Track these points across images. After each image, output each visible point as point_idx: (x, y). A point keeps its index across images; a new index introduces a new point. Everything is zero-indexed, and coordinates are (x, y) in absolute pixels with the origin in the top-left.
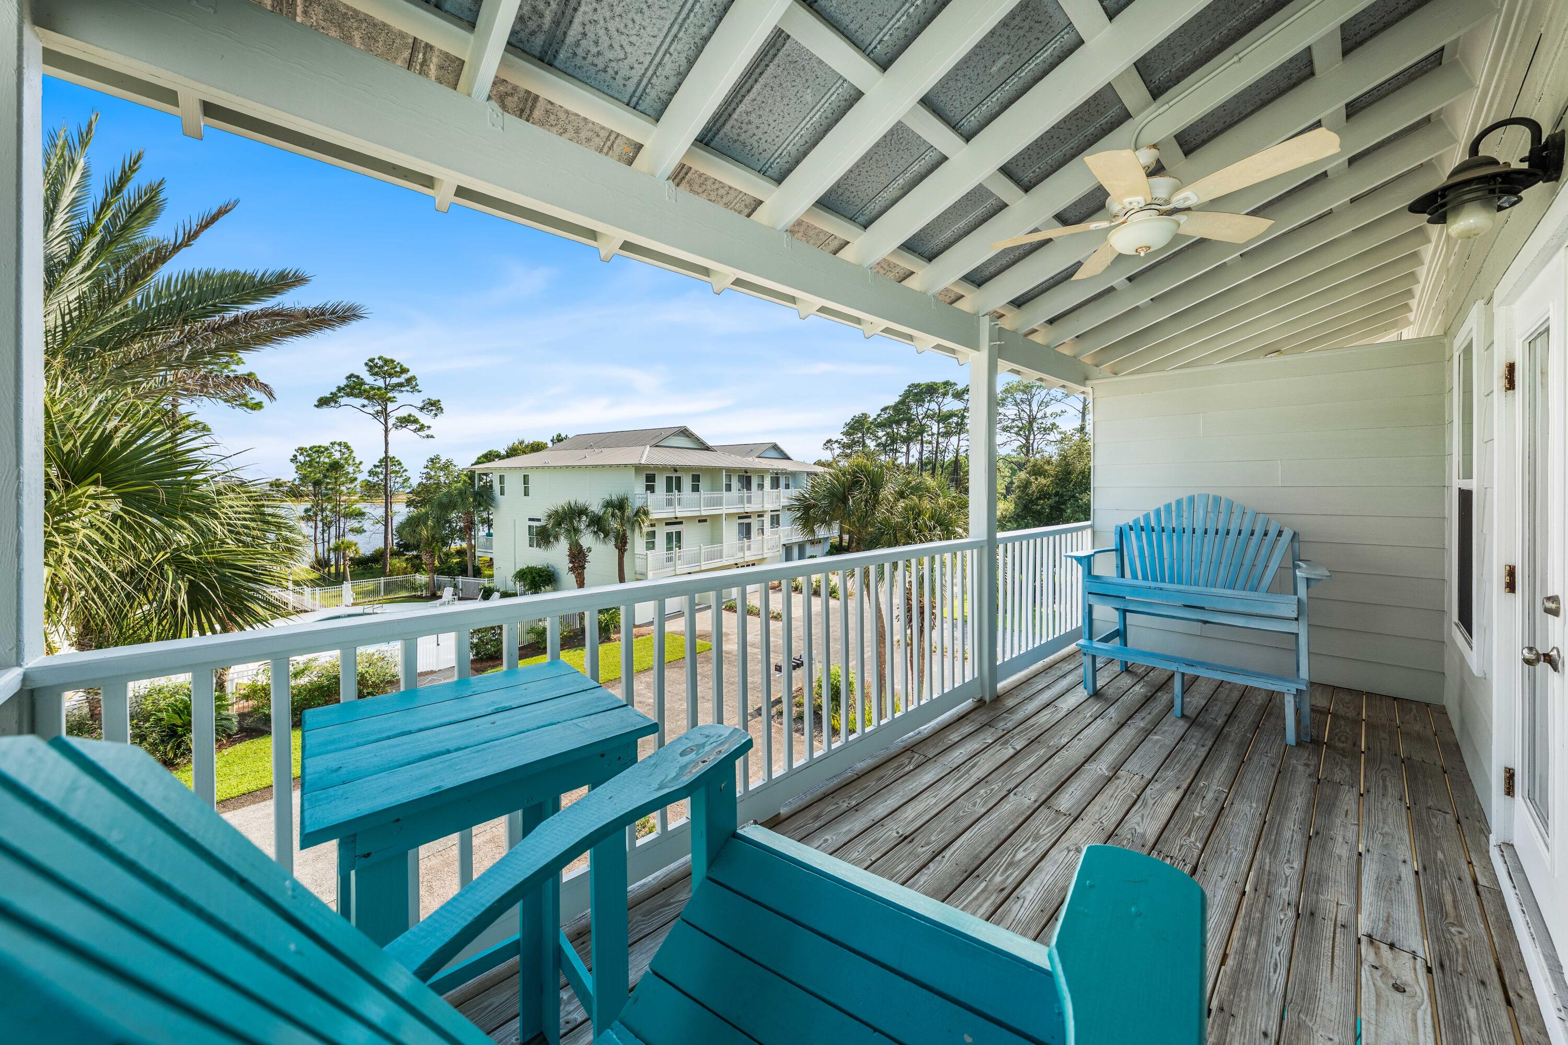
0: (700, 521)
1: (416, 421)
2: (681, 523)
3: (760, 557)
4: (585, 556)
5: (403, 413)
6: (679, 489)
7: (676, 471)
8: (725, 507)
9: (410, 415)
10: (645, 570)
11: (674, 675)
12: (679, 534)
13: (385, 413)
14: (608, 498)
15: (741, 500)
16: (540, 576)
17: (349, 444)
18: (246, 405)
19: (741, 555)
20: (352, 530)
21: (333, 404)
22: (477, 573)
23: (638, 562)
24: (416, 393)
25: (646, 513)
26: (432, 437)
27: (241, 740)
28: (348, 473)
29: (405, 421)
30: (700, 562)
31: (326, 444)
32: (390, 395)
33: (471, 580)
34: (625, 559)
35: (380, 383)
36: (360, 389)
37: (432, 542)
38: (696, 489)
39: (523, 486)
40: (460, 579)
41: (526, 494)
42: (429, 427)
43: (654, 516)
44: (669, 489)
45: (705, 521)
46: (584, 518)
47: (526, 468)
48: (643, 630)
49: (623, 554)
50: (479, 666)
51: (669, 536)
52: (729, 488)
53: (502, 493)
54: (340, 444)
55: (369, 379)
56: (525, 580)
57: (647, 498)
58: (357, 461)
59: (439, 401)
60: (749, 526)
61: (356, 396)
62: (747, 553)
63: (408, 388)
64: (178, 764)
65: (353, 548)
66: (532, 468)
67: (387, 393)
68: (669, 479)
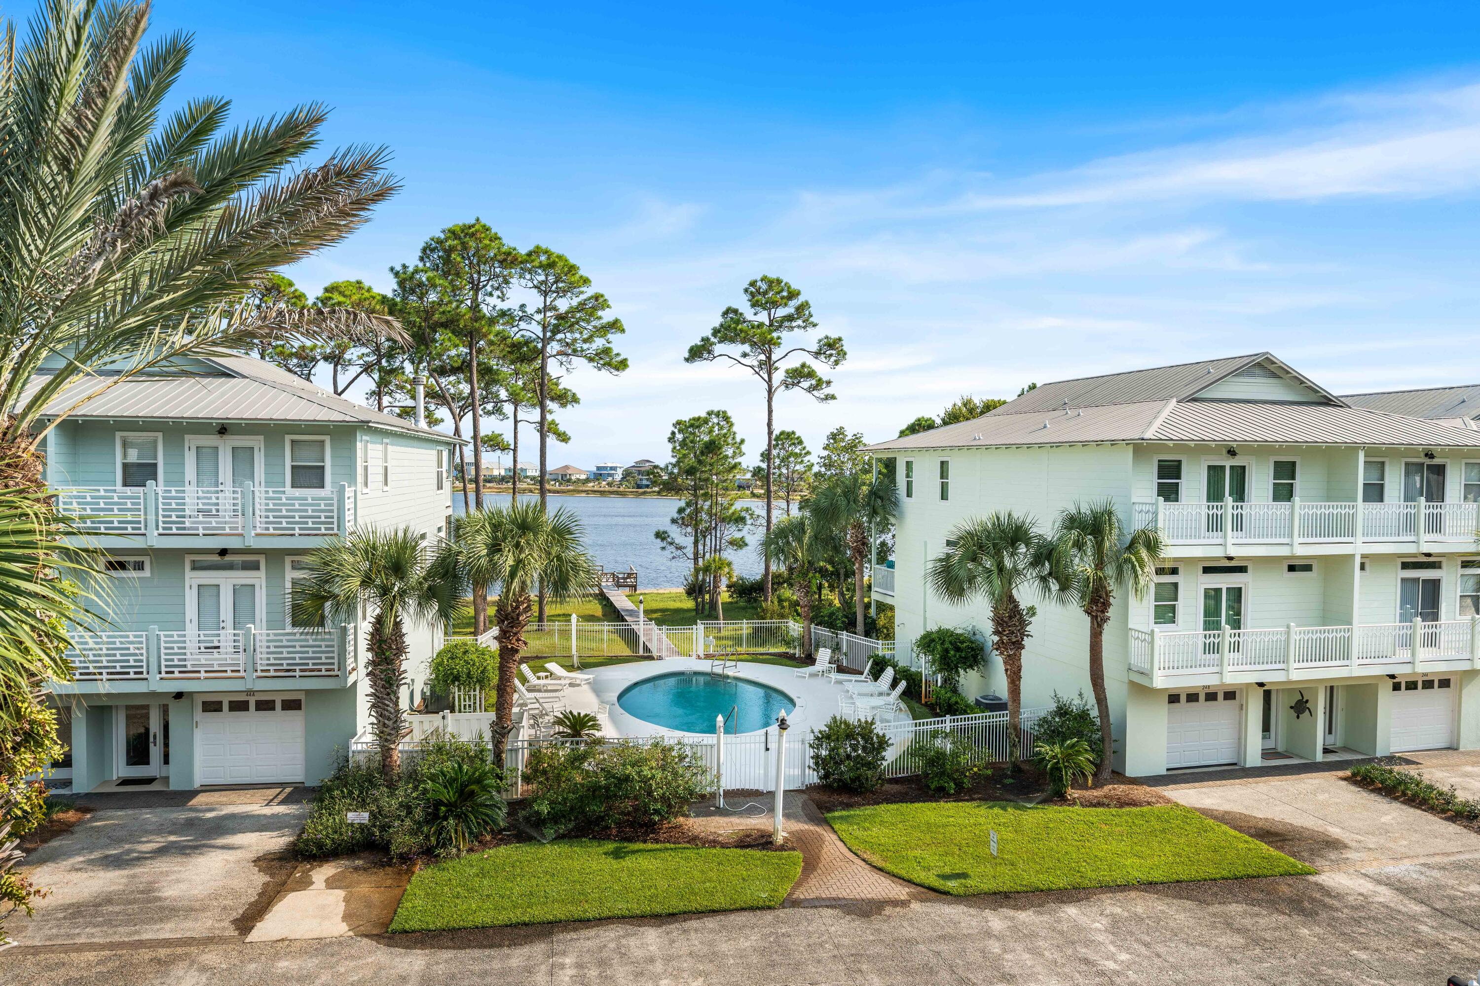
0: (1292, 568)
1: (811, 374)
2: (1242, 569)
3: (1465, 666)
4: (1023, 624)
5: (794, 362)
6: (1240, 494)
7: (1232, 453)
8: (1360, 538)
9: (803, 366)
10: (1147, 666)
11: (1181, 916)
12: (1236, 594)
13: (768, 366)
14: (1073, 511)
15: (1410, 524)
16: (958, 649)
17: (729, 414)
18: (609, 364)
19: (1404, 655)
20: (732, 543)
21: (705, 355)
22: (871, 629)
23: (1135, 646)
24: (810, 330)
25: (1152, 546)
26: (833, 397)
27: (506, 841)
28: (726, 457)
29: (798, 375)
30: (1286, 661)
31: (703, 415)
32: (775, 335)
33: (860, 640)
34: (1105, 637)
35: (763, 317)
36: (735, 329)
37: (808, 571)
38: (1284, 493)
39: (939, 481)
40: (844, 636)
41: (944, 496)
42: (829, 383)
43: (1170, 552)
44: (1215, 494)
45: (1307, 568)
46: (1022, 549)
47: (943, 449)
48: (1139, 792)
49: (1100, 626)
50: (825, 798)
51: (1212, 596)
52: (1375, 492)
53: (909, 494)
54: (718, 414)
55: (748, 313)
56: (932, 652)
57: (1156, 514)
58: (738, 440)
59: (840, 339)
60: (1433, 589)
61: (732, 340)
62: (1423, 653)
63: (800, 322)
64: (438, 855)
65: (726, 570)
66: (952, 448)
67: (770, 332)
68: (1215, 472)
